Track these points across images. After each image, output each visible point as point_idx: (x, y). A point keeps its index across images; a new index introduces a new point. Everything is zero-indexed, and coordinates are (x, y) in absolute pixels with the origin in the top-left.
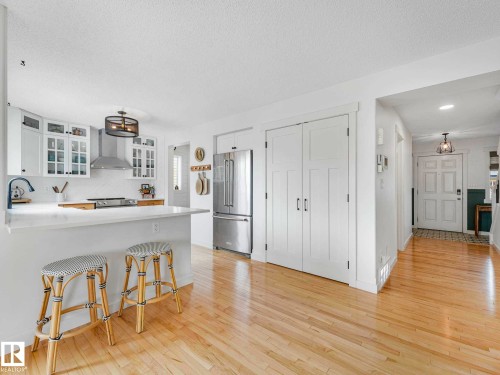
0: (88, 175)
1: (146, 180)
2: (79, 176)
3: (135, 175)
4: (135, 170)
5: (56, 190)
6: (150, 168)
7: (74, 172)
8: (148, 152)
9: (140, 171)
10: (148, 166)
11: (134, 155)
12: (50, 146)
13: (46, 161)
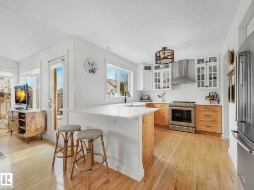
0: (170, 89)
1: (212, 89)
2: (166, 89)
3: (199, 86)
4: (199, 83)
5: (160, 97)
6: (213, 80)
7: (164, 87)
8: (210, 68)
9: (203, 83)
10: (211, 79)
11: (199, 71)
12: (156, 76)
13: (154, 84)
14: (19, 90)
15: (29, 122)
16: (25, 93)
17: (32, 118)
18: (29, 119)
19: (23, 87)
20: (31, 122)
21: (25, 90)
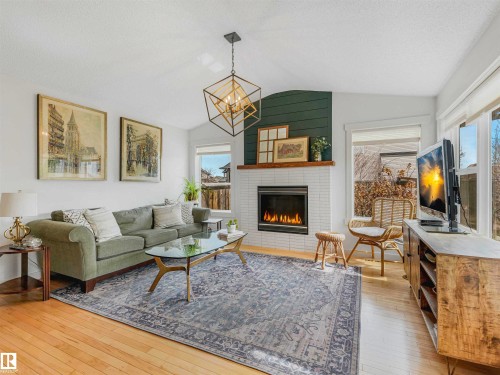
14: (427, 165)
15: (450, 295)
16: (441, 174)
17: (467, 279)
18: (451, 284)
19: (434, 157)
20: (458, 294)
21: (440, 163)
